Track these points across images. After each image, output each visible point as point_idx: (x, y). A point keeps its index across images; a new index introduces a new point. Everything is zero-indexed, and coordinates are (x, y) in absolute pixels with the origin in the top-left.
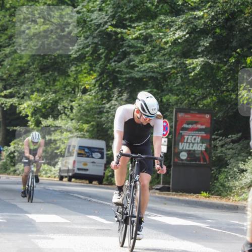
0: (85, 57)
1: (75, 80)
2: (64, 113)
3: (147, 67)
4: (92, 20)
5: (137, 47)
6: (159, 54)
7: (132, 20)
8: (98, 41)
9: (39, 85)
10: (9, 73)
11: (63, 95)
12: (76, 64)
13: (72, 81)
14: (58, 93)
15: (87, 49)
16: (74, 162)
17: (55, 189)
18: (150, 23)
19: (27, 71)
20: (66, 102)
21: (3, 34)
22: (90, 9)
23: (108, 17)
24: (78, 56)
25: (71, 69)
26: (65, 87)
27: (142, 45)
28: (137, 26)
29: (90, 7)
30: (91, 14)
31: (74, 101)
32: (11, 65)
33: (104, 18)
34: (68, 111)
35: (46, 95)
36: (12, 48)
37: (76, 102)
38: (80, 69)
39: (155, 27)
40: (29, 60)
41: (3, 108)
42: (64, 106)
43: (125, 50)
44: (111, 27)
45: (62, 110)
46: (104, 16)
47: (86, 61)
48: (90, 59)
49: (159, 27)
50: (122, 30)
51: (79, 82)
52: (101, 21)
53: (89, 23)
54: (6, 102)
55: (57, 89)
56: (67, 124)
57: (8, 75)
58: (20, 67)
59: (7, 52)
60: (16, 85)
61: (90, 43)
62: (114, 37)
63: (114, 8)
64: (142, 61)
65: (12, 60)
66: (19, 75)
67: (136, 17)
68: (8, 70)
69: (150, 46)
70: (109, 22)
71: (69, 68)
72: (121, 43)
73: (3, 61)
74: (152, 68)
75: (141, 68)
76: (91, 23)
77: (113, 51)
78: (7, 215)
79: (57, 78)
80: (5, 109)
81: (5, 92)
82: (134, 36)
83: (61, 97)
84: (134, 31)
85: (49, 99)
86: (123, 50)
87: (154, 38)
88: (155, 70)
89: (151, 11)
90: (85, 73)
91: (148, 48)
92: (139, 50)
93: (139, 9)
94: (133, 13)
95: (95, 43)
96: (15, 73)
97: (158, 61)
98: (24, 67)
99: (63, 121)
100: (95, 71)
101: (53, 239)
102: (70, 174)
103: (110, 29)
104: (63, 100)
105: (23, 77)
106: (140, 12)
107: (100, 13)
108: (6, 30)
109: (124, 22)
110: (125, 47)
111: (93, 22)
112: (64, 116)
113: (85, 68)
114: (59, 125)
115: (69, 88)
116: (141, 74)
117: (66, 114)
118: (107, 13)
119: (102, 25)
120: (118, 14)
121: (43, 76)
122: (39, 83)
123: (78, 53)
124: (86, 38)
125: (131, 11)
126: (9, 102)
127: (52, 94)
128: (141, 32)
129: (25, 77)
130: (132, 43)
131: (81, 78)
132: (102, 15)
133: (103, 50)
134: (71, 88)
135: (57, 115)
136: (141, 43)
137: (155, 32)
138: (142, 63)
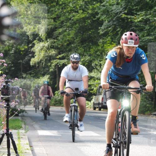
0: (108, 33)
1: (102, 47)
2: (96, 68)
3: (147, 39)
4: (112, 11)
5: (141, 26)
6: (154, 31)
7: (137, 10)
8: (116, 23)
9: (81, 51)
10: (62, 44)
11: (95, 57)
12: (103, 38)
13: (100, 48)
14: (92, 56)
15: (109, 29)
16: (103, 98)
17: (91, 115)
18: (148, 12)
19: (73, 43)
20: (97, 61)
21: (58, 20)
22: (111, 4)
23: (122, 8)
24: (104, 33)
25: (100, 41)
26: (96, 52)
27: (144, 26)
28: (140, 14)
29: (111, 3)
30: (112, 7)
31: (102, 61)
32: (63, 39)
33: (120, 9)
34: (98, 67)
35: (85, 57)
36: (63, 29)
38: (105, 41)
39: (151, 14)
40: (74, 36)
41: (58, 66)
42: (95, 64)
43: (133, 28)
44: (124, 15)
45: (94, 66)
46: (120, 8)
47: (109, 36)
48: (111, 35)
49: (154, 14)
50: (131, 16)
51: (105, 49)
52: (118, 11)
53: (111, 12)
54: (60, 62)
55: (91, 54)
56: (97, 75)
57: (61, 45)
58: (68, 40)
59: (61, 31)
60: (66, 52)
61: (111, 25)
62: (126, 21)
63: (126, 3)
64: (144, 35)
65: (63, 36)
66: (68, 45)
67: (139, 8)
68: (61, 42)
69: (149, 26)
70: (123, 11)
71: (99, 41)
72: (131, 24)
73: (58, 37)
74: (150, 39)
75: (143, 40)
76: (112, 12)
77: (126, 29)
78: (62, 132)
79: (91, 47)
80: (59, 66)
81: (59, 56)
82: (138, 20)
83: (94, 58)
84: (139, 17)
85: (86, 59)
87: (151, 21)
88: (152, 41)
89: (149, 4)
90: (109, 43)
91: (147, 27)
92: (142, 29)
93: (141, 3)
94: (137, 6)
95: (114, 25)
96: (66, 44)
97: (154, 35)
98: (71, 40)
99: (96, 73)
100: (114, 42)
101: (90, 146)
102: (100, 106)
103: (124, 16)
104: (95, 61)
105: (70, 46)
106: (142, 5)
107: (117, 6)
108: (60, 17)
109: (132, 11)
111: (113, 12)
112: (96, 70)
113: (108, 40)
114: (93, 76)
115: (98, 53)
116: (143, 43)
117: (97, 69)
118: (121, 6)
119: (119, 14)
120: (129, 6)
121: (83, 45)
122: (80, 50)
123: (104, 31)
124: (109, 22)
125: (137, 4)
126: (62, 62)
127: (88, 57)
128: (143, 17)
129: (71, 47)
130: (138, 24)
131: (106, 46)
132: (119, 7)
133: (120, 29)
134: (99, 53)
135: (91, 69)
136: (143, 24)
137: (152, 17)
138: (144, 37)
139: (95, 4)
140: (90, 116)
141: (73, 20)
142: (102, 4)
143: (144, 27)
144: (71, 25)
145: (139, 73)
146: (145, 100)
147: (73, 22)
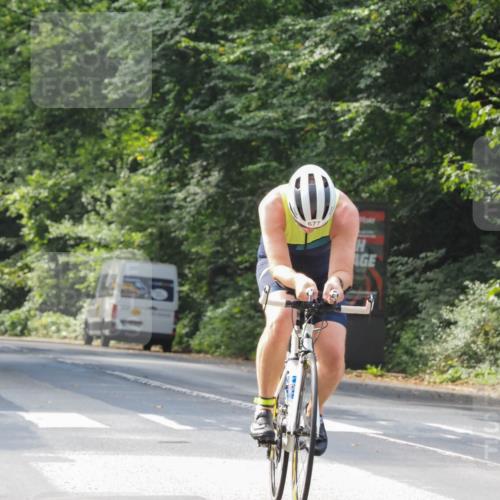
1: (115, 144)
2: (94, 210)
3: (257, 119)
5: (238, 79)
6: (282, 93)
7: (228, 27)
8: (162, 67)
9: (45, 155)
11: (92, 174)
12: (117, 114)
13: (109, 146)
14: (81, 171)
17: (77, 362)
18: (264, 32)
19: (21, 127)
20: (98, 188)
22: (145, 4)
23: (180, 19)
25: (108, 124)
26: (97, 158)
27: (248, 76)
28: (238, 38)
30: (147, 13)
31: (114, 187)
33: (173, 22)
34: (102, 206)
35: (58, 173)
37: (118, 188)
38: (125, 123)
39: (274, 39)
40: (23, 106)
42: (93, 197)
43: (216, 85)
44: (187, 40)
45: (89, 204)
46: (172, 17)
47: (138, 107)
49: (282, 39)
50: (209, 44)
51: (124, 148)
52: (167, 28)
55: (80, 164)
56: (99, 232)
58: (5, 119)
62: (192, 60)
64: (249, 106)
66: (4, 134)
67: (236, 18)
70: (183, 29)
71: (104, 121)
72: (207, 71)
74: (269, 120)
75: (247, 120)
77: (191, 87)
79: (80, 142)
82: (232, 57)
83: (89, 178)
85: (64, 182)
86: (212, 84)
87: (272, 61)
88: (275, 124)
89: (265, 8)
90: (136, 131)
91: (260, 81)
92: (243, 85)
93: (242, 4)
94: (229, 12)
95: (155, 71)
97: (280, 106)
98: (14, 120)
99: (93, 227)
100: (154, 128)
103: (185, 43)
104: (92, 186)
105: (12, 139)
106: (244, 10)
107: (164, 11)
109: (213, 30)
110: (214, 78)
112: (93, 217)
113: (135, 122)
114: (84, 235)
115: (103, 161)
116: (247, 133)
117: (98, 213)
118: (177, 11)
119: (169, 36)
120: (201, 13)
121: (52, 136)
122: (44, 151)
125: (227, 7)
127: (70, 173)
128: (246, 49)
129: (15, 140)
130: (229, 72)
131: (127, 141)
132: (169, 15)
133: (172, 85)
134: (107, 160)
135: (79, 213)
136: (246, 72)
137: (275, 49)
138: (248, 111)
139: (92, 3)
140: (73, 364)
141: (20, 54)
142: (116, 5)
143: (251, 81)
144: (13, 70)
145: (234, 228)
146: (252, 312)
147: (20, 59)
